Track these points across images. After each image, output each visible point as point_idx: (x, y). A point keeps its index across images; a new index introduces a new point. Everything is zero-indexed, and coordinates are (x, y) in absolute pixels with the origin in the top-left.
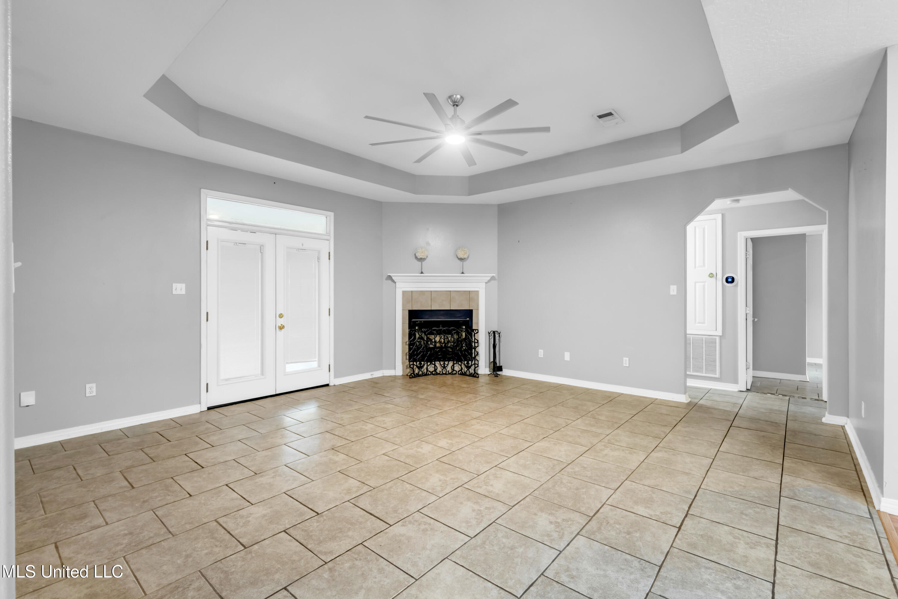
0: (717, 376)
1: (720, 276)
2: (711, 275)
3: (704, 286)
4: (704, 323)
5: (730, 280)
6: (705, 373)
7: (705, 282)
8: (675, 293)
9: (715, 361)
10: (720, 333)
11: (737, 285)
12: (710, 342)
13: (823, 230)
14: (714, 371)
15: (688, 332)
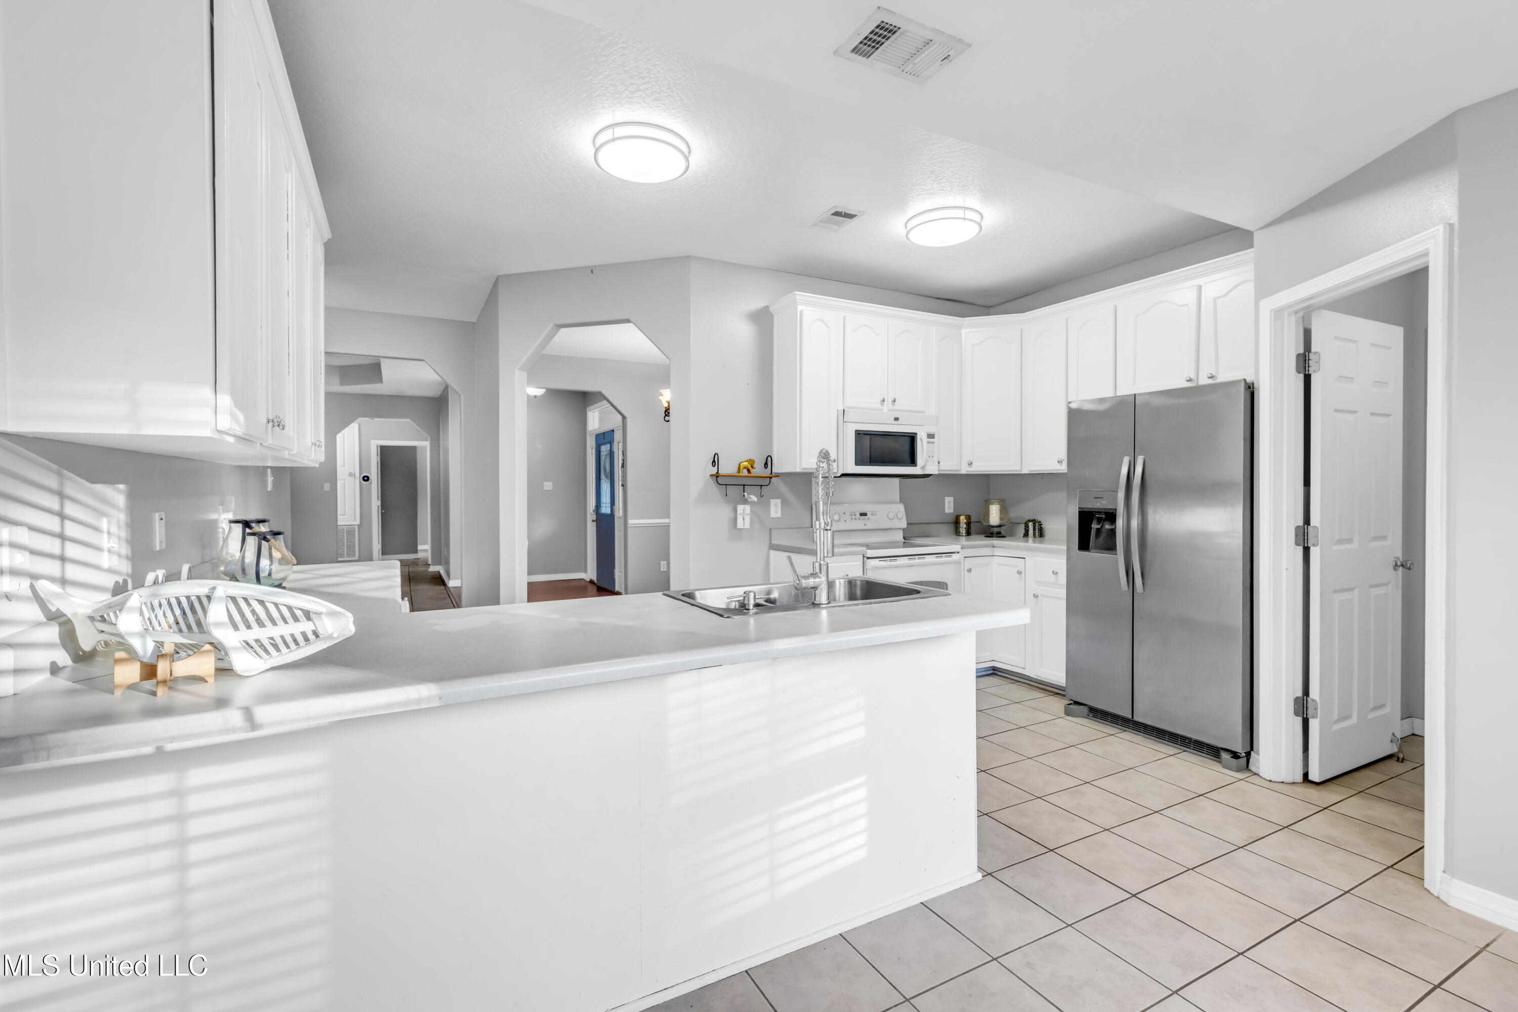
0: (357, 558)
1: (357, 475)
2: (351, 475)
3: (344, 484)
4: (344, 515)
5: (366, 479)
6: (347, 557)
7: (345, 480)
8: (328, 489)
9: (354, 546)
10: (358, 522)
11: (371, 483)
12: (351, 532)
13: (427, 444)
14: (354, 555)
15: (339, 524)
